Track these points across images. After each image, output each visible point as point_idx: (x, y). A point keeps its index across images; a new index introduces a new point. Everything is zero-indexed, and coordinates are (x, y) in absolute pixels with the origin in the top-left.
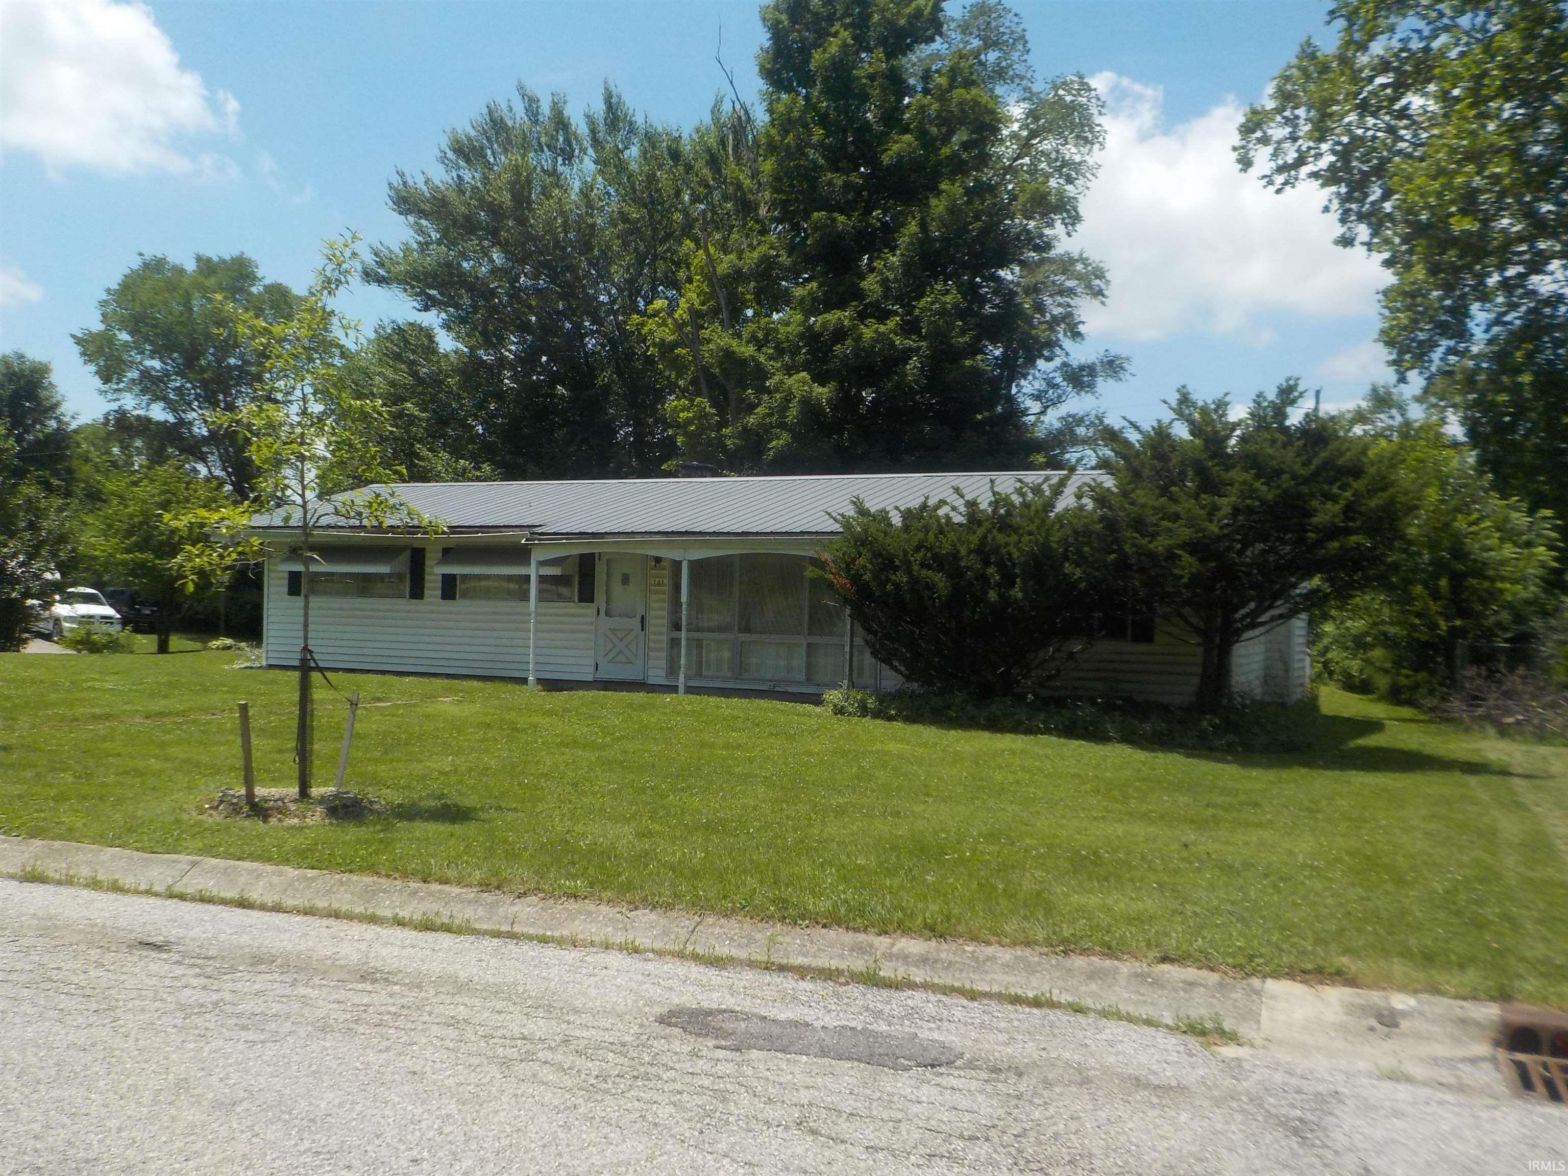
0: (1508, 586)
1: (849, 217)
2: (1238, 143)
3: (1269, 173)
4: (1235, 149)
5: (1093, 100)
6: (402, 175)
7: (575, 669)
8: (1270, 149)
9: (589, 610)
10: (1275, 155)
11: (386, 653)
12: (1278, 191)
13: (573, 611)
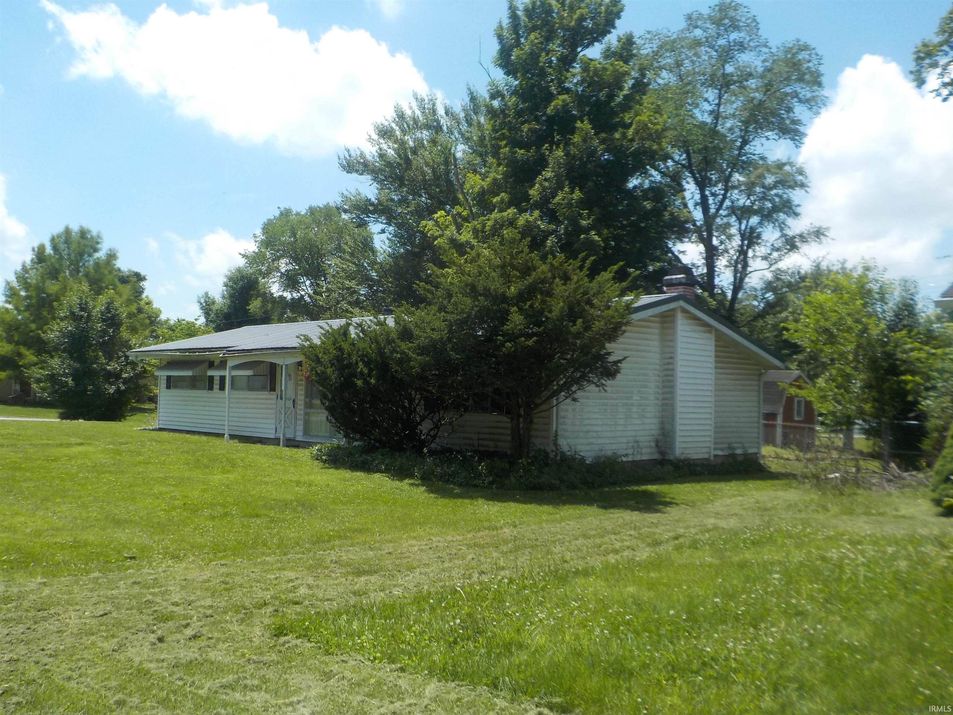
0: (910, 378)
1: (528, 151)
2: (914, 69)
3: (937, 88)
4: (911, 72)
5: (813, 56)
6: (348, 151)
7: (252, 430)
8: (939, 70)
9: (273, 395)
10: (942, 75)
11: (200, 421)
12: (945, 100)
13: (264, 397)
